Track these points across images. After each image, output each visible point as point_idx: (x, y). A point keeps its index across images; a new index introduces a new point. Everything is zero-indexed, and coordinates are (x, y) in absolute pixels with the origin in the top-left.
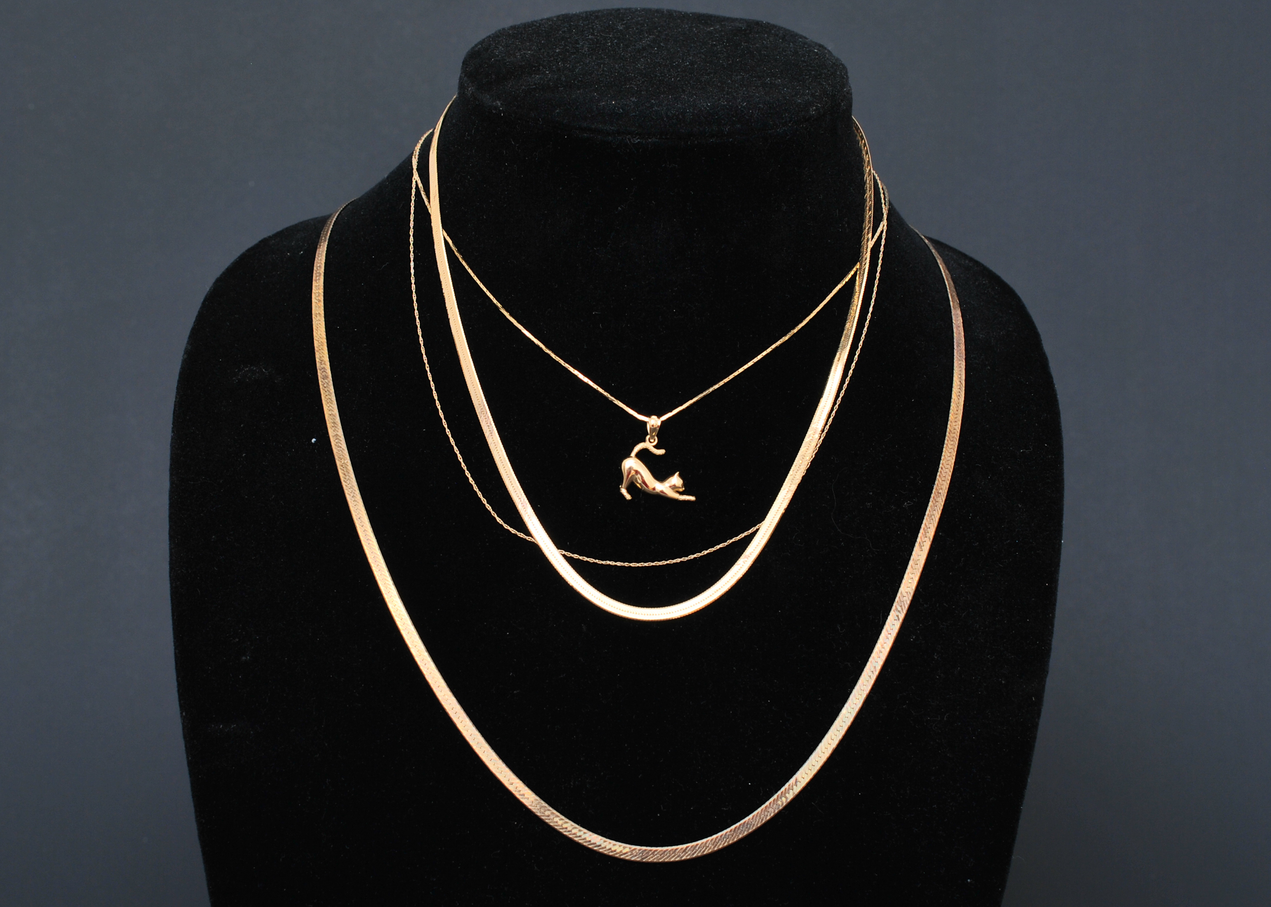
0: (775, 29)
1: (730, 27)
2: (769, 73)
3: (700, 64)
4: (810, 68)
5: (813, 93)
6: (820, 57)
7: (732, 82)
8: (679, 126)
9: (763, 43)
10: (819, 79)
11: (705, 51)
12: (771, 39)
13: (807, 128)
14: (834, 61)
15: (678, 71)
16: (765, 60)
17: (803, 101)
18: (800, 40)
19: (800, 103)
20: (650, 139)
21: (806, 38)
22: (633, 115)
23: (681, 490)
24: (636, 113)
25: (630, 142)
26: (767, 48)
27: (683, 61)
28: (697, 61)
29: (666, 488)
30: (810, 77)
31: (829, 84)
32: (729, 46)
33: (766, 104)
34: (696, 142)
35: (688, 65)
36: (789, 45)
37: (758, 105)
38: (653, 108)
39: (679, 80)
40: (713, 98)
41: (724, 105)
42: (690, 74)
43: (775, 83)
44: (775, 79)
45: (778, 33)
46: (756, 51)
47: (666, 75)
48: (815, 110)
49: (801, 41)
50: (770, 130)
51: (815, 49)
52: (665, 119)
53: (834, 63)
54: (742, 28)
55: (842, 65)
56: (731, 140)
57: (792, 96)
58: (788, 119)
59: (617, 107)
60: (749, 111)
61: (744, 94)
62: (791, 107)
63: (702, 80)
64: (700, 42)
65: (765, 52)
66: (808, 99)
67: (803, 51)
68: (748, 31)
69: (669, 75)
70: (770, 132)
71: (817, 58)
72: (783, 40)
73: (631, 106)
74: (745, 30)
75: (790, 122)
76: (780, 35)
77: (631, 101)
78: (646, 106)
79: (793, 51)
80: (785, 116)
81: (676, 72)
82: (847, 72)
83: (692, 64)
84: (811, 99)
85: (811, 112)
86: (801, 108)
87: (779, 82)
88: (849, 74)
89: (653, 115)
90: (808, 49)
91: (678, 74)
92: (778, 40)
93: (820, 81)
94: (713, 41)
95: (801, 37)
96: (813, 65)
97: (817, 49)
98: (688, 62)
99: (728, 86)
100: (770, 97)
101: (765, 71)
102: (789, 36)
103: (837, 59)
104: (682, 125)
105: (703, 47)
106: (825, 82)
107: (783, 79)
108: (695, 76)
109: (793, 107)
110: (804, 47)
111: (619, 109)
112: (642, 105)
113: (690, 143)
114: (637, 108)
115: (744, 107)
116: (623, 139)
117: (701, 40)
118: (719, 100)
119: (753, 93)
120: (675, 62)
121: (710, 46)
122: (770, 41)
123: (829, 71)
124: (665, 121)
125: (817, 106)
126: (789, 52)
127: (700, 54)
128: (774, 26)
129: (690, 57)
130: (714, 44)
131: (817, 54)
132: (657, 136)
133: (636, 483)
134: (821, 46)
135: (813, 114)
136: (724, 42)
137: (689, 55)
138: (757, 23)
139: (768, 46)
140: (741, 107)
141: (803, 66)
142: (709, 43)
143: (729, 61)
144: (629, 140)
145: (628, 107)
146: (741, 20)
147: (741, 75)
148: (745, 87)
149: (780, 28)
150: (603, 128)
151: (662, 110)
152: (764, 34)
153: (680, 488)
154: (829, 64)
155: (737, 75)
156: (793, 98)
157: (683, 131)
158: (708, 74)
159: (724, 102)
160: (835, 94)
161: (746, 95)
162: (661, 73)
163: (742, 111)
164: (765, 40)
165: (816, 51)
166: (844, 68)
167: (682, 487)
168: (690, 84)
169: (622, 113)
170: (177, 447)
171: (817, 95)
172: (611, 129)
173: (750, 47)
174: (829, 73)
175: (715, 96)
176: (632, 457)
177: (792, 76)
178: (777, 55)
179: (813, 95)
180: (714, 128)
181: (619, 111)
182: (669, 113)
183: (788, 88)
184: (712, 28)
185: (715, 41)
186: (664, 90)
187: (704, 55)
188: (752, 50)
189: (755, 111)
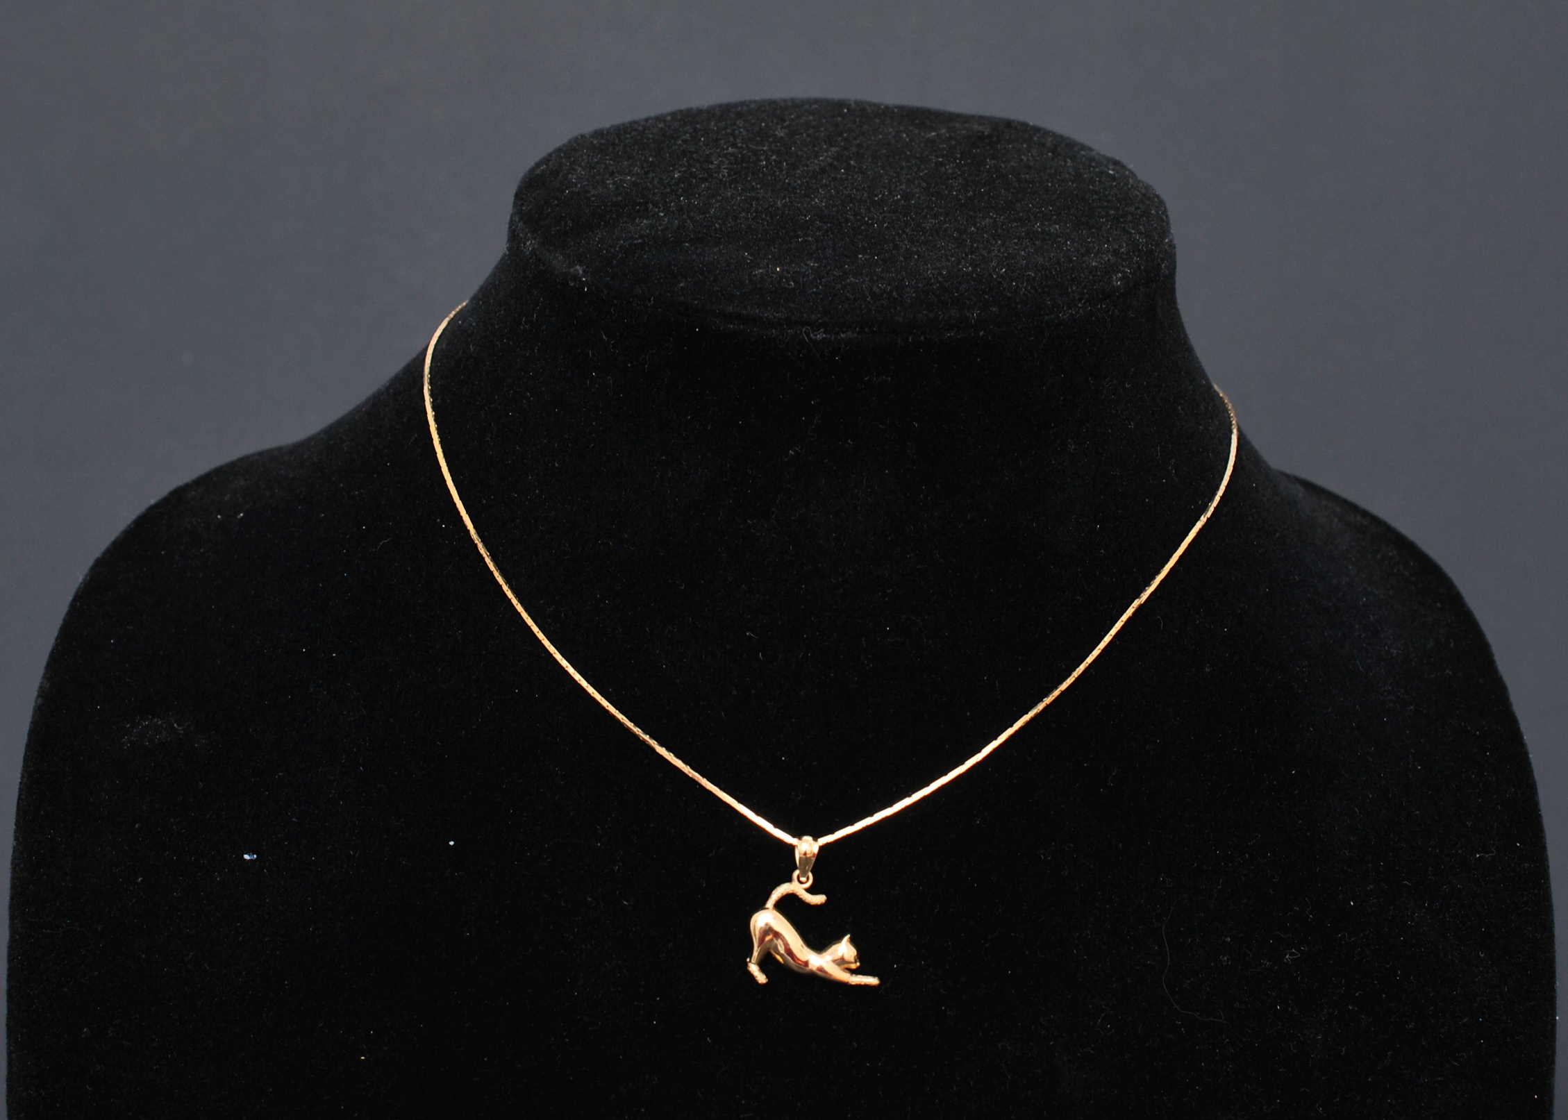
0: (1038, 135)
1: (964, 132)
2: (1038, 212)
3: (919, 197)
4: (1106, 204)
5: (1116, 249)
6: (1120, 183)
7: (978, 229)
8: (893, 311)
9: (1022, 160)
10: (1122, 223)
11: (926, 174)
12: (1034, 152)
13: (1109, 311)
14: (1143, 191)
15: (884, 212)
16: (1029, 190)
17: (1101, 263)
18: (1083, 153)
19: (1096, 267)
20: (843, 333)
21: (1091, 149)
22: (813, 292)
23: (853, 966)
24: (818, 288)
25: (810, 338)
26: (1029, 167)
27: (890, 193)
28: (914, 192)
29: (827, 962)
30: (1107, 221)
31: (1141, 233)
32: (965, 165)
33: (1039, 271)
34: (922, 338)
35: (898, 200)
36: (1066, 162)
37: (1026, 272)
38: (846, 279)
39: (887, 227)
40: (948, 260)
41: (968, 272)
42: (904, 216)
43: (1050, 230)
44: (1051, 226)
45: (1043, 141)
46: (1012, 175)
47: (864, 218)
48: (1120, 279)
49: (1083, 156)
50: (1047, 315)
51: (1109, 169)
52: (868, 299)
53: (1144, 195)
54: (983, 133)
55: (1157, 196)
56: (981, 333)
57: (1083, 255)
58: (1077, 297)
59: (786, 278)
60: (1012, 284)
61: (999, 251)
62: (1082, 275)
63: (925, 228)
64: (917, 158)
65: (1027, 176)
66: (1109, 260)
67: (1090, 172)
68: (994, 139)
69: (869, 219)
70: (1046, 317)
71: (1116, 186)
72: (1053, 154)
73: (808, 276)
74: (990, 136)
75: (1080, 300)
76: (1049, 144)
77: (808, 265)
78: (834, 275)
79: (1073, 173)
80: (1073, 292)
81: (880, 213)
82: (1165, 211)
83: (906, 197)
84: (1113, 260)
85: (1115, 283)
86: (1098, 276)
87: (1056, 229)
88: (1169, 213)
89: (848, 291)
90: (1097, 170)
91: (885, 217)
92: (1047, 154)
93: (1124, 227)
94: (937, 157)
95: (1083, 147)
96: (1109, 198)
97: (1113, 170)
98: (900, 194)
99: (970, 238)
100: (1044, 258)
101: (1030, 209)
102: (1063, 147)
103: (1147, 187)
104: (898, 308)
105: (922, 167)
106: (1134, 229)
107: (1062, 224)
108: (913, 220)
109: (1084, 274)
110: (1090, 166)
111: (788, 282)
112: (827, 274)
113: (912, 339)
114: (820, 279)
115: (1002, 275)
116: (796, 333)
117: (918, 155)
118: (959, 263)
119: (1015, 249)
120: (877, 196)
121: (933, 165)
122: (1032, 155)
123: (1137, 208)
124: (869, 302)
125: (1123, 272)
126: (1067, 176)
127: (918, 179)
128: (1037, 130)
129: (901, 185)
130: (940, 162)
131: (1113, 178)
132: (855, 329)
133: (774, 954)
134: (1116, 163)
135: (1118, 286)
136: (956, 159)
137: (899, 181)
138: (1009, 124)
139: (1031, 164)
140: (998, 276)
141: (1093, 200)
142: (932, 159)
143: (968, 192)
144: (808, 335)
145: (804, 277)
146: (981, 119)
147: (992, 217)
148: (1001, 240)
149: (1046, 133)
150: (761, 315)
151: (863, 283)
152: (1022, 144)
153: (852, 963)
154: (1137, 196)
155: (984, 218)
156: (1084, 258)
157: (900, 319)
158: (935, 216)
159: (967, 268)
160: (1152, 249)
161: (1003, 253)
162: (855, 216)
163: (1000, 283)
164: (1025, 155)
165: (1111, 172)
166: (1161, 202)
167: (856, 962)
168: (907, 234)
169: (794, 289)
170: (22, 865)
171: (1123, 252)
172: (775, 317)
173: (1001, 167)
174: (1139, 212)
175: (952, 256)
176: (767, 909)
177: (1076, 218)
178: (1048, 181)
179: (1116, 253)
180: (953, 314)
181: (789, 285)
182: (875, 289)
183: (1073, 241)
184: (933, 134)
185: (943, 156)
186: (863, 246)
187: (925, 181)
188: (1004, 172)
189: (1023, 283)
